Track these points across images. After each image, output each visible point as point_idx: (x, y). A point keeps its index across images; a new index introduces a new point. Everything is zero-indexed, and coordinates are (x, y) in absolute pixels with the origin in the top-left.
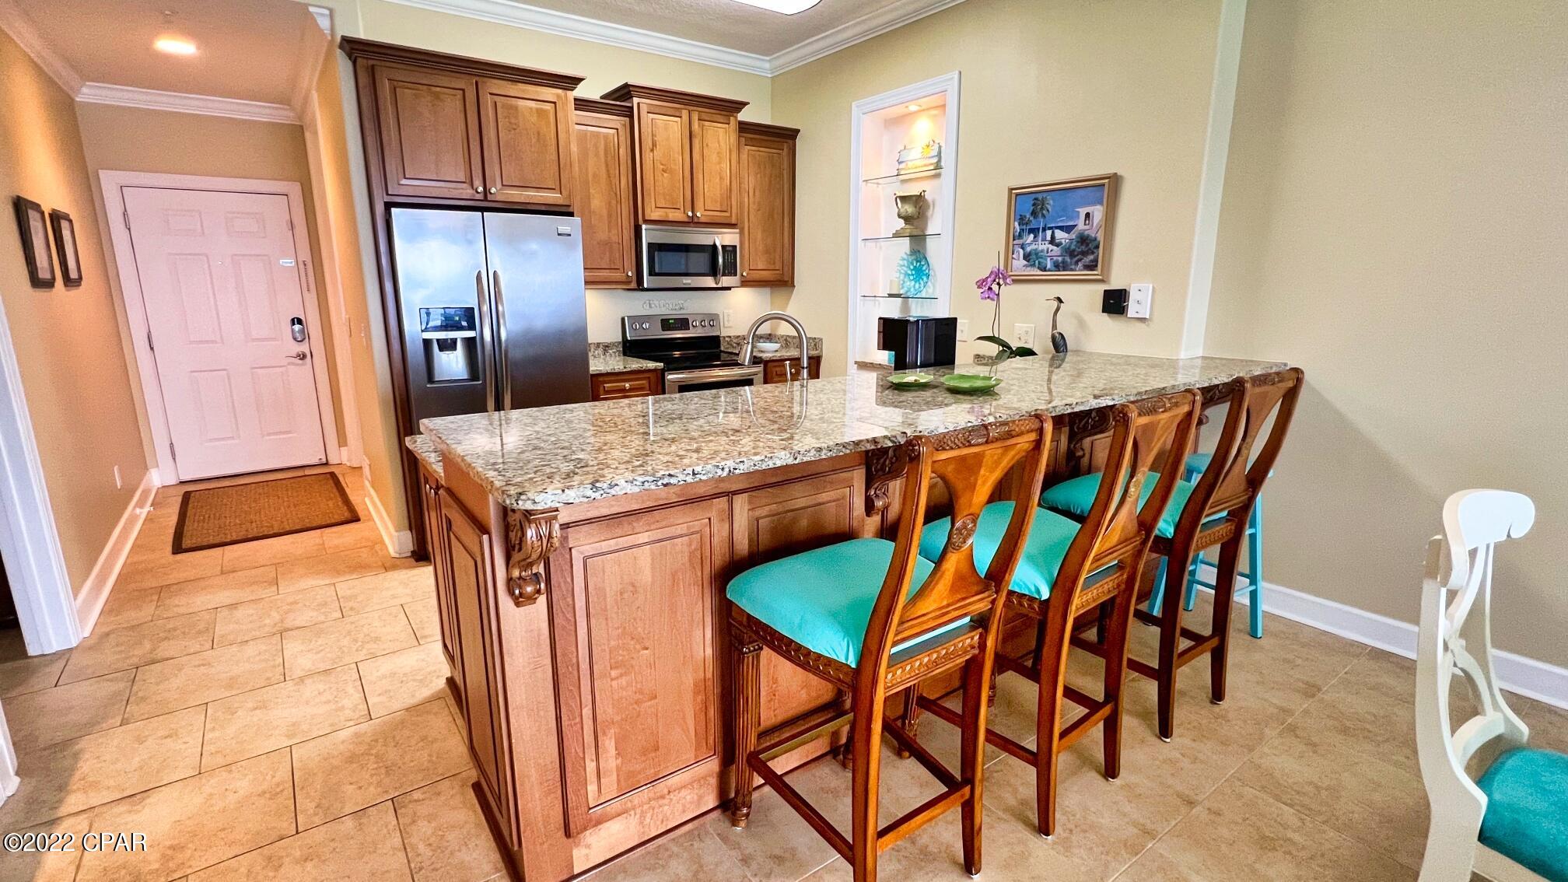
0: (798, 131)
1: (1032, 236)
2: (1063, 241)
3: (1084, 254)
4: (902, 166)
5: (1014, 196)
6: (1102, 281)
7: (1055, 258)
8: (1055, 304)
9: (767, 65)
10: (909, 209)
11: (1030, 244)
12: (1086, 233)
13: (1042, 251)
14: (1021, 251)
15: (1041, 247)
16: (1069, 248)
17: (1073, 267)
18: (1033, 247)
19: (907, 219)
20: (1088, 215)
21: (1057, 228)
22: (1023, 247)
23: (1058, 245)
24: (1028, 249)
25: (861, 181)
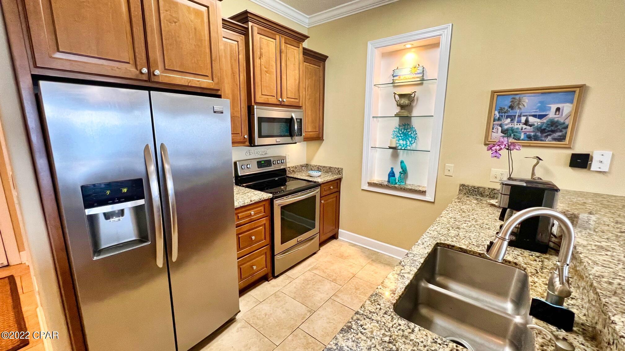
0: (327, 57)
1: (509, 120)
2: (536, 124)
3: (553, 132)
4: (395, 78)
5: (495, 96)
6: (570, 148)
7: (528, 133)
8: (535, 161)
9: (307, 21)
10: (404, 101)
11: (506, 124)
12: (556, 119)
13: (517, 129)
14: (500, 129)
15: (516, 127)
16: (540, 128)
17: (543, 139)
18: (510, 126)
19: (402, 107)
20: (558, 109)
21: (530, 116)
22: (501, 125)
23: (531, 126)
24: (506, 127)
25: (373, 85)
